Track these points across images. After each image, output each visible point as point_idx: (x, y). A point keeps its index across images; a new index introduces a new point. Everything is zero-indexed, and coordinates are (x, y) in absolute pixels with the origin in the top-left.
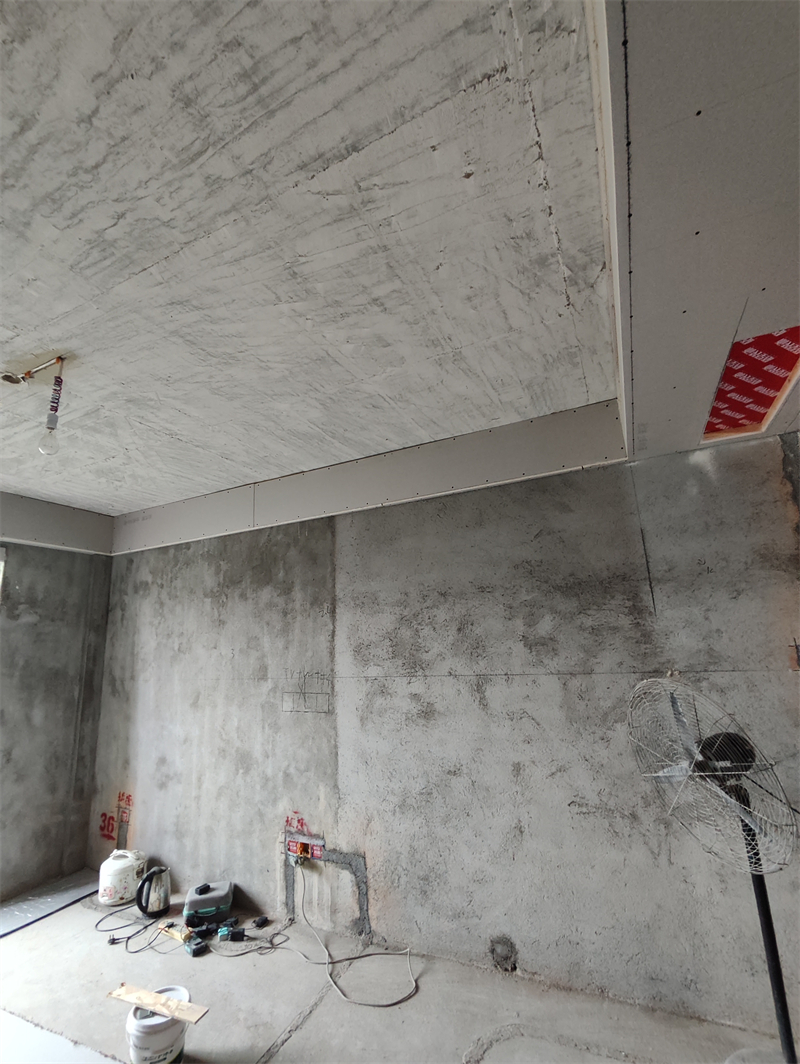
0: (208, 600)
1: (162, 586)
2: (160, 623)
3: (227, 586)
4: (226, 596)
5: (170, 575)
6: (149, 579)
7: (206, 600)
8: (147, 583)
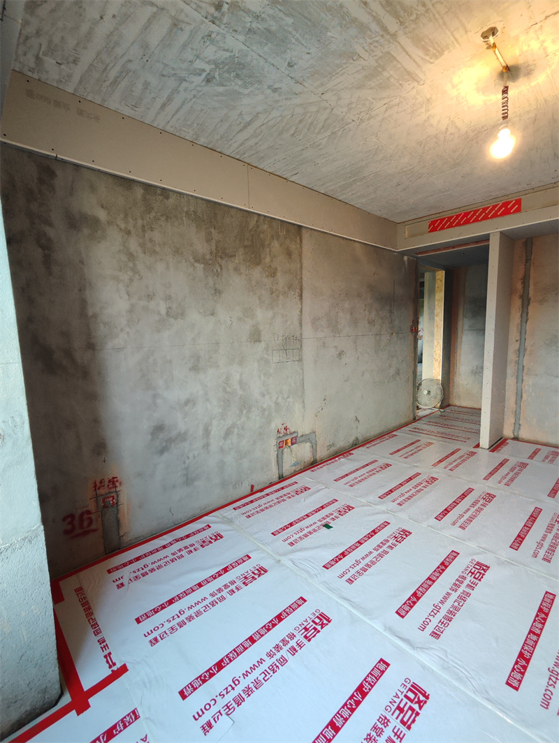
0: (200, 267)
1: (128, 233)
2: (131, 280)
3: (221, 258)
4: (221, 266)
5: (140, 222)
6: (102, 215)
7: (196, 264)
8: (96, 221)
